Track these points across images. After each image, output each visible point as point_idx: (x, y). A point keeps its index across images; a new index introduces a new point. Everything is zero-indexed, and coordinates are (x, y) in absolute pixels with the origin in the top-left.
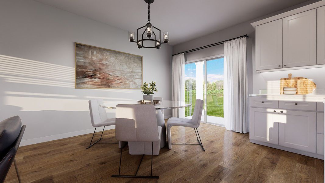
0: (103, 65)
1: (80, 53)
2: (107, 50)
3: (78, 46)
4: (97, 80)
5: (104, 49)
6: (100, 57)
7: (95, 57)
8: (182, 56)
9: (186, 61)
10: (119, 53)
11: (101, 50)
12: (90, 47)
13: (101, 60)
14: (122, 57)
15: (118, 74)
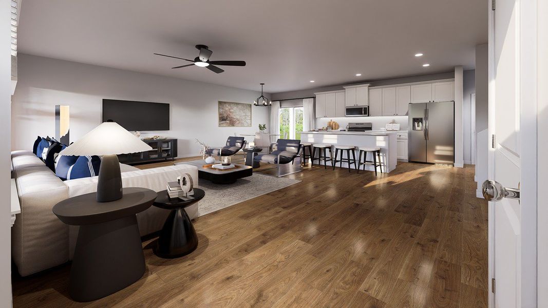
0: (231, 112)
1: (220, 106)
2: (233, 103)
3: (220, 103)
4: (228, 121)
5: (231, 103)
6: (230, 108)
7: (227, 108)
8: (278, 102)
9: (281, 106)
10: (238, 104)
11: (230, 103)
12: (225, 103)
13: (230, 109)
14: (240, 106)
15: (238, 117)
